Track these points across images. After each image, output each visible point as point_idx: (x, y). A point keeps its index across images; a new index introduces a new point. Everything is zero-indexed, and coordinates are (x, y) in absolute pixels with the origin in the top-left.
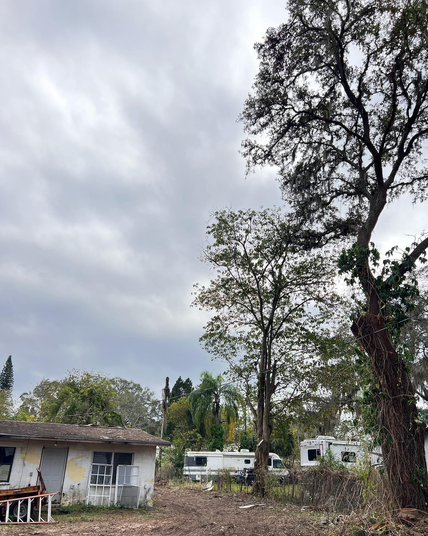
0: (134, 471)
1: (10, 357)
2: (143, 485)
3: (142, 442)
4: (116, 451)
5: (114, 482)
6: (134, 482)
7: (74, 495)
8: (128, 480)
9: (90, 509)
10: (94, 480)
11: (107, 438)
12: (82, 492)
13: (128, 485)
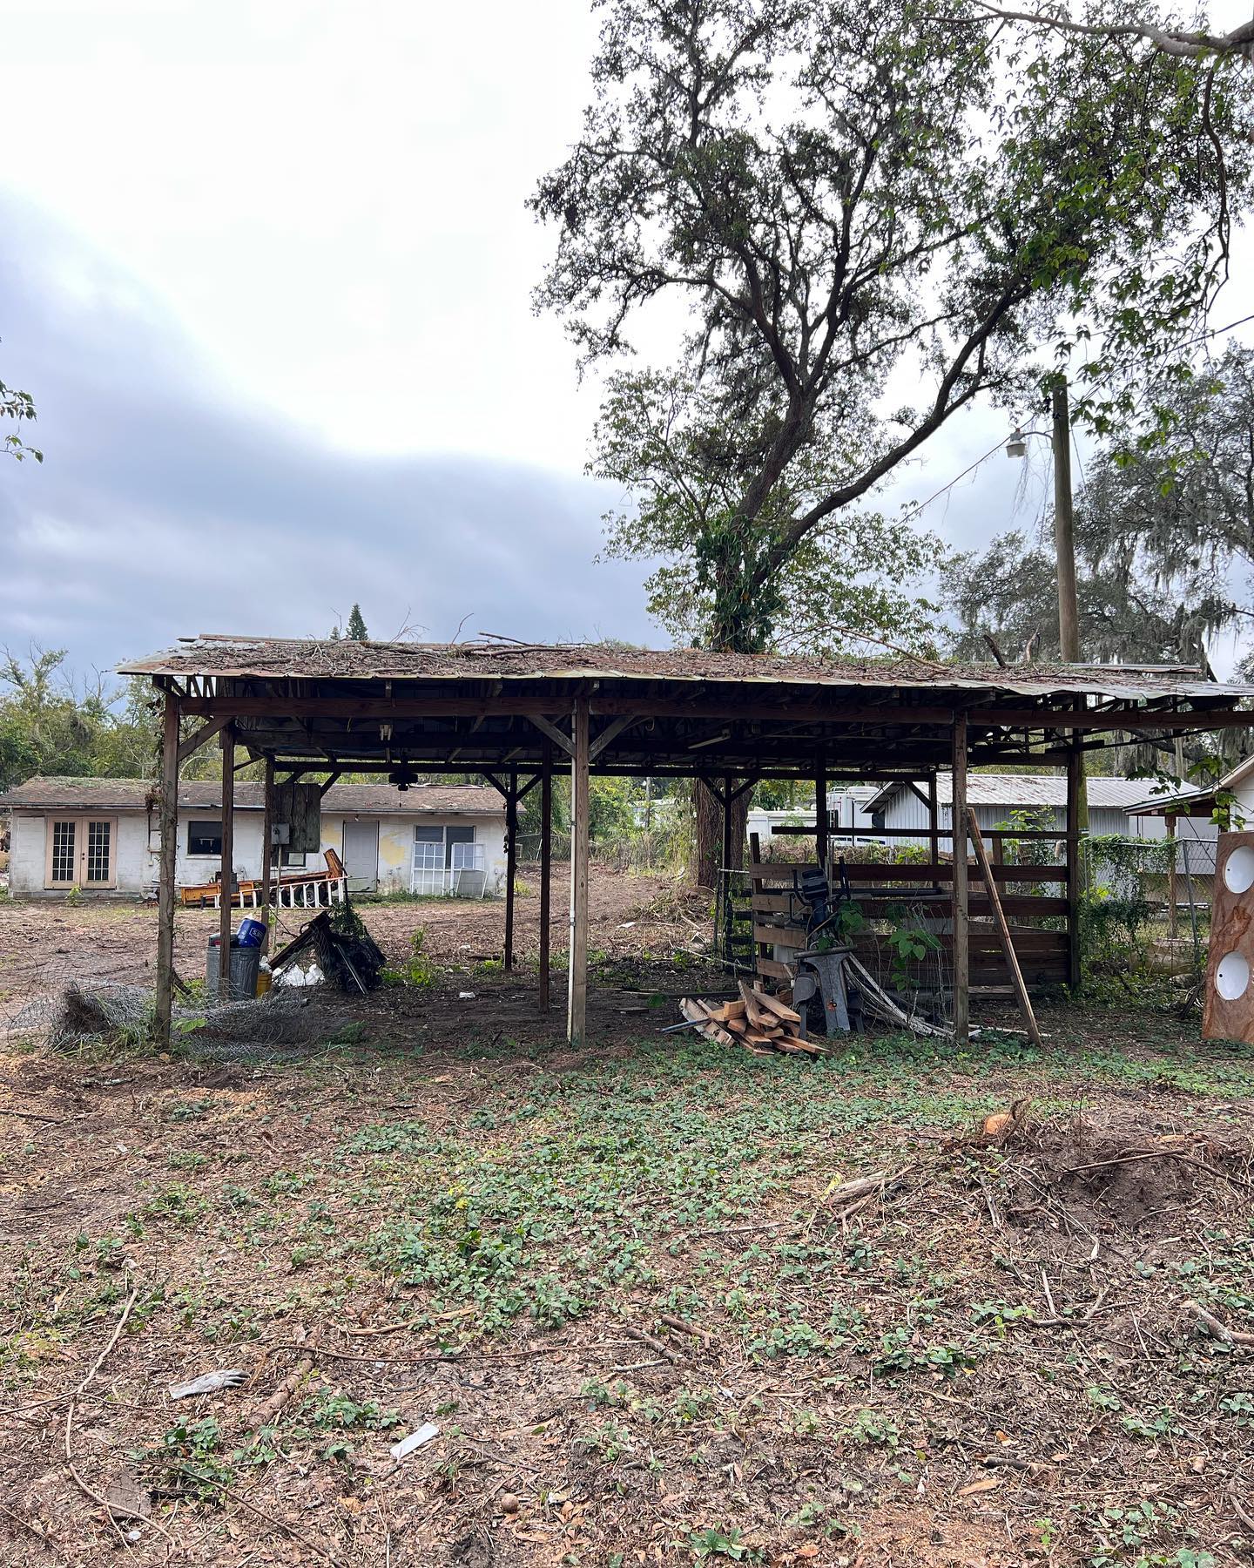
0: (478, 851)
1: (356, 607)
2: (492, 869)
3: (479, 811)
4: (448, 824)
5: (448, 864)
6: (478, 866)
7: (394, 881)
8: (470, 861)
9: (416, 898)
10: (418, 863)
11: (429, 807)
12: (403, 878)
13: (468, 869)
